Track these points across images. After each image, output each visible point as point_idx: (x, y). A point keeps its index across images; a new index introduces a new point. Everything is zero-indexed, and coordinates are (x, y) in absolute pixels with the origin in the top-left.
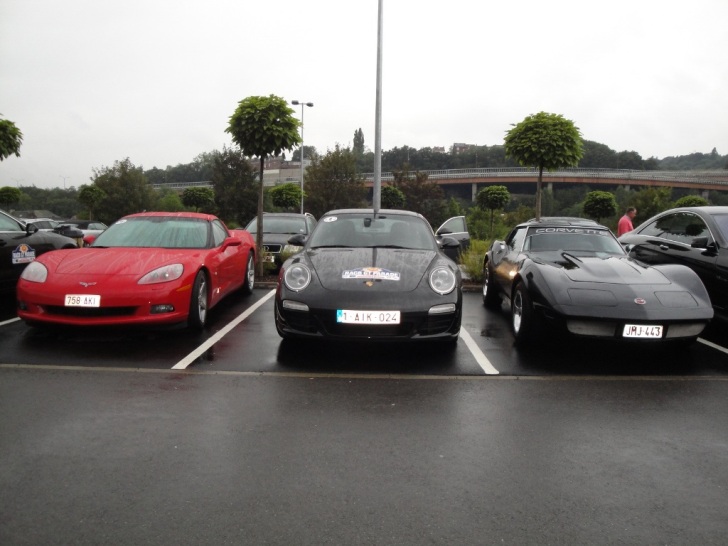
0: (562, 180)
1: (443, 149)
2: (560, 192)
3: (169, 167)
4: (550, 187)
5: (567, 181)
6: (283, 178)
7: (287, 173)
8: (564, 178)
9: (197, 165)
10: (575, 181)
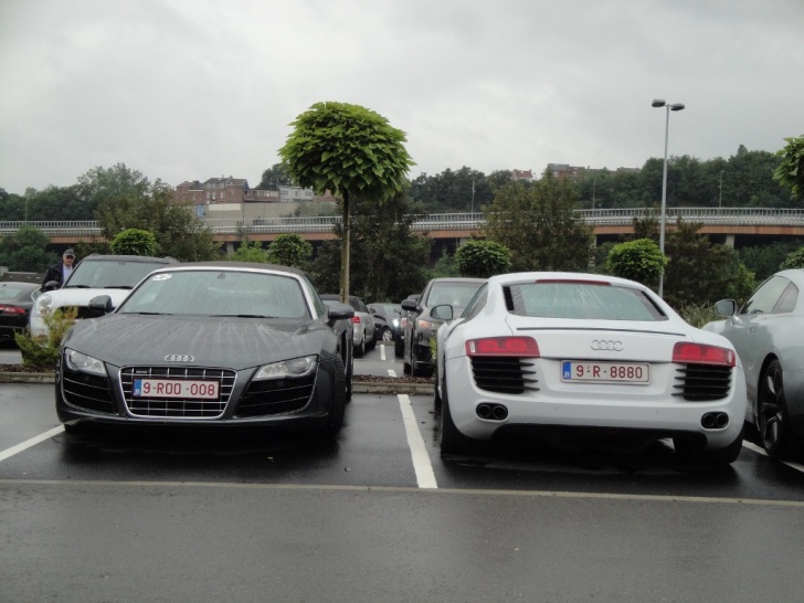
0: (752, 231)
1: (528, 174)
2: (749, 251)
3: (30, 191)
4: (730, 242)
5: (762, 231)
6: (249, 220)
7: (256, 210)
8: (757, 226)
9: (86, 190)
10: (777, 231)
